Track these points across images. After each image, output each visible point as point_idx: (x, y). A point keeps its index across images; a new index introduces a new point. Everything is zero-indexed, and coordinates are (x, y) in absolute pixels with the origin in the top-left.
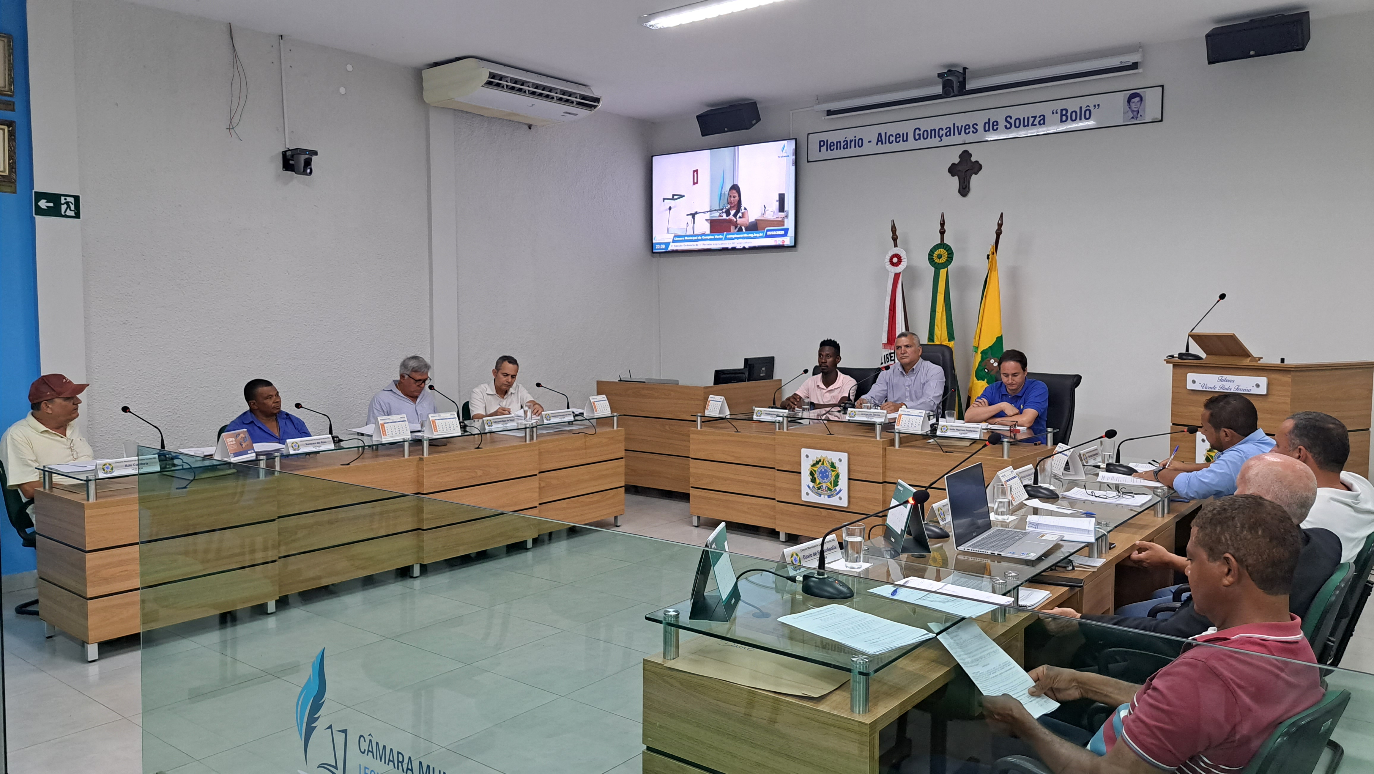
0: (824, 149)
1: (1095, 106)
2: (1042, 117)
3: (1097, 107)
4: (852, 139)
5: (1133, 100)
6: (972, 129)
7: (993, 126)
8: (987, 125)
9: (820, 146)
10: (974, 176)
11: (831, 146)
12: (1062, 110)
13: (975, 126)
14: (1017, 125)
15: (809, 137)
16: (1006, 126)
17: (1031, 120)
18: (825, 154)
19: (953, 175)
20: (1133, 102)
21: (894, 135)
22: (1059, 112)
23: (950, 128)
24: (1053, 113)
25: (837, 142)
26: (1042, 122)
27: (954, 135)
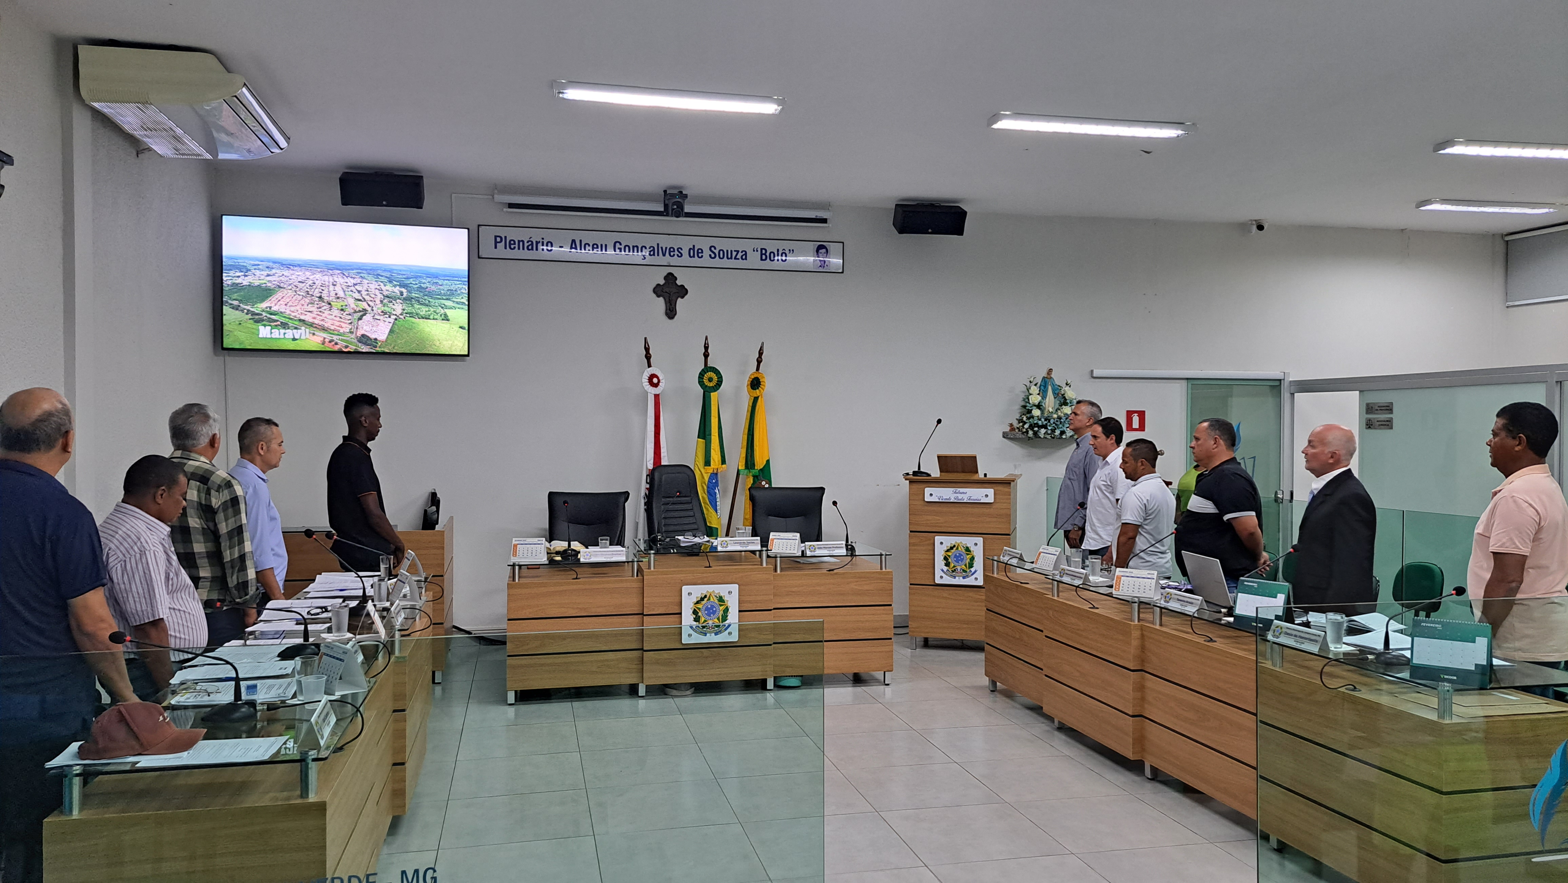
0: (501, 246)
1: (790, 250)
2: (744, 253)
3: (791, 252)
4: (538, 240)
5: (820, 251)
6: (676, 253)
7: (698, 253)
8: (692, 251)
9: (496, 242)
10: (679, 299)
11: (510, 244)
12: (762, 249)
13: (680, 250)
14: (721, 256)
15: (480, 229)
16: (710, 255)
17: (734, 254)
18: (501, 251)
19: (658, 296)
20: (821, 253)
21: (591, 245)
22: (759, 250)
23: (654, 248)
24: (754, 251)
25: (519, 241)
26: (744, 257)
27: (658, 255)
